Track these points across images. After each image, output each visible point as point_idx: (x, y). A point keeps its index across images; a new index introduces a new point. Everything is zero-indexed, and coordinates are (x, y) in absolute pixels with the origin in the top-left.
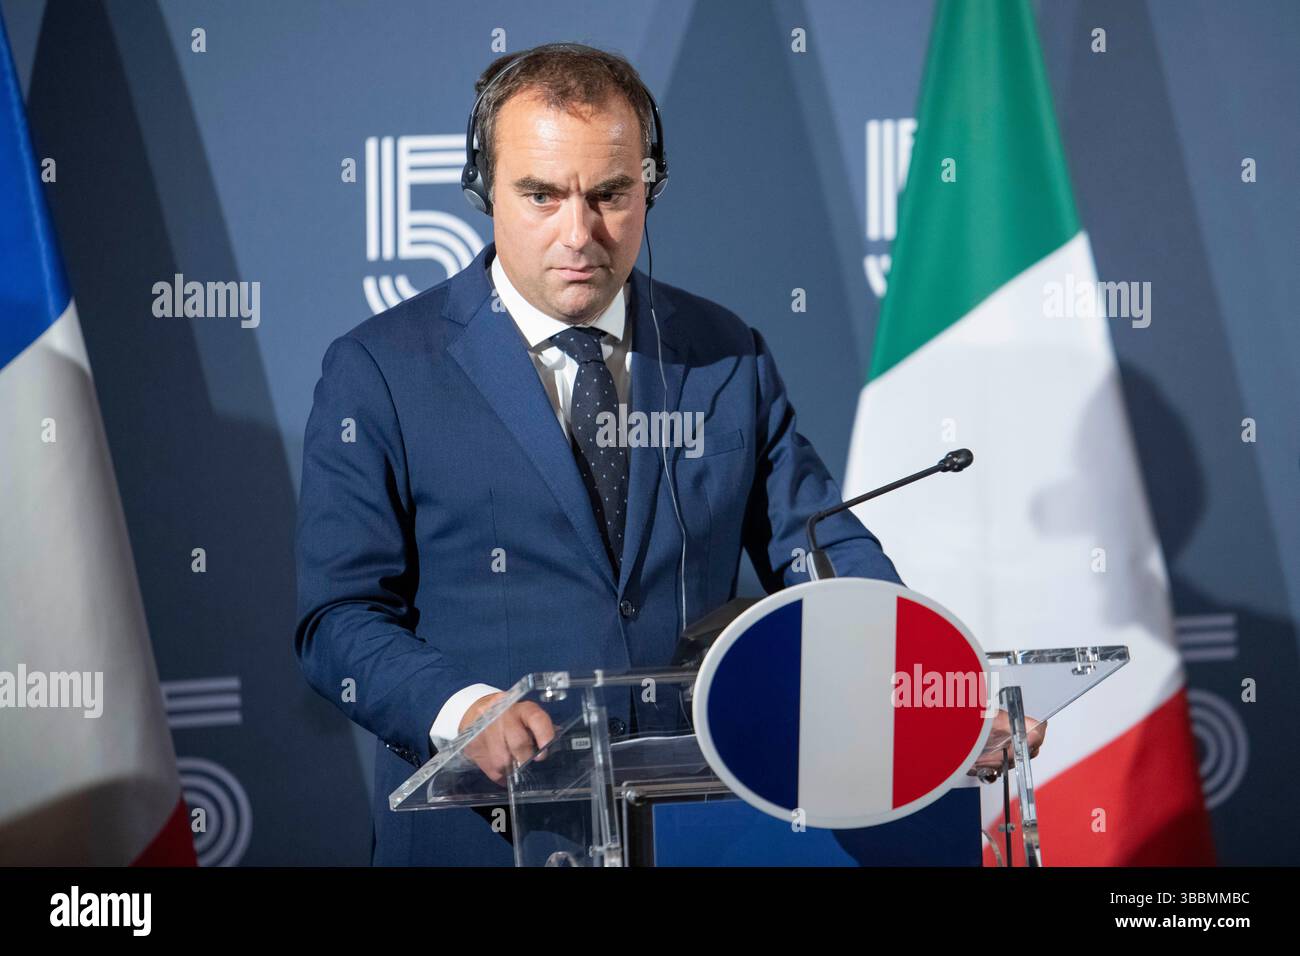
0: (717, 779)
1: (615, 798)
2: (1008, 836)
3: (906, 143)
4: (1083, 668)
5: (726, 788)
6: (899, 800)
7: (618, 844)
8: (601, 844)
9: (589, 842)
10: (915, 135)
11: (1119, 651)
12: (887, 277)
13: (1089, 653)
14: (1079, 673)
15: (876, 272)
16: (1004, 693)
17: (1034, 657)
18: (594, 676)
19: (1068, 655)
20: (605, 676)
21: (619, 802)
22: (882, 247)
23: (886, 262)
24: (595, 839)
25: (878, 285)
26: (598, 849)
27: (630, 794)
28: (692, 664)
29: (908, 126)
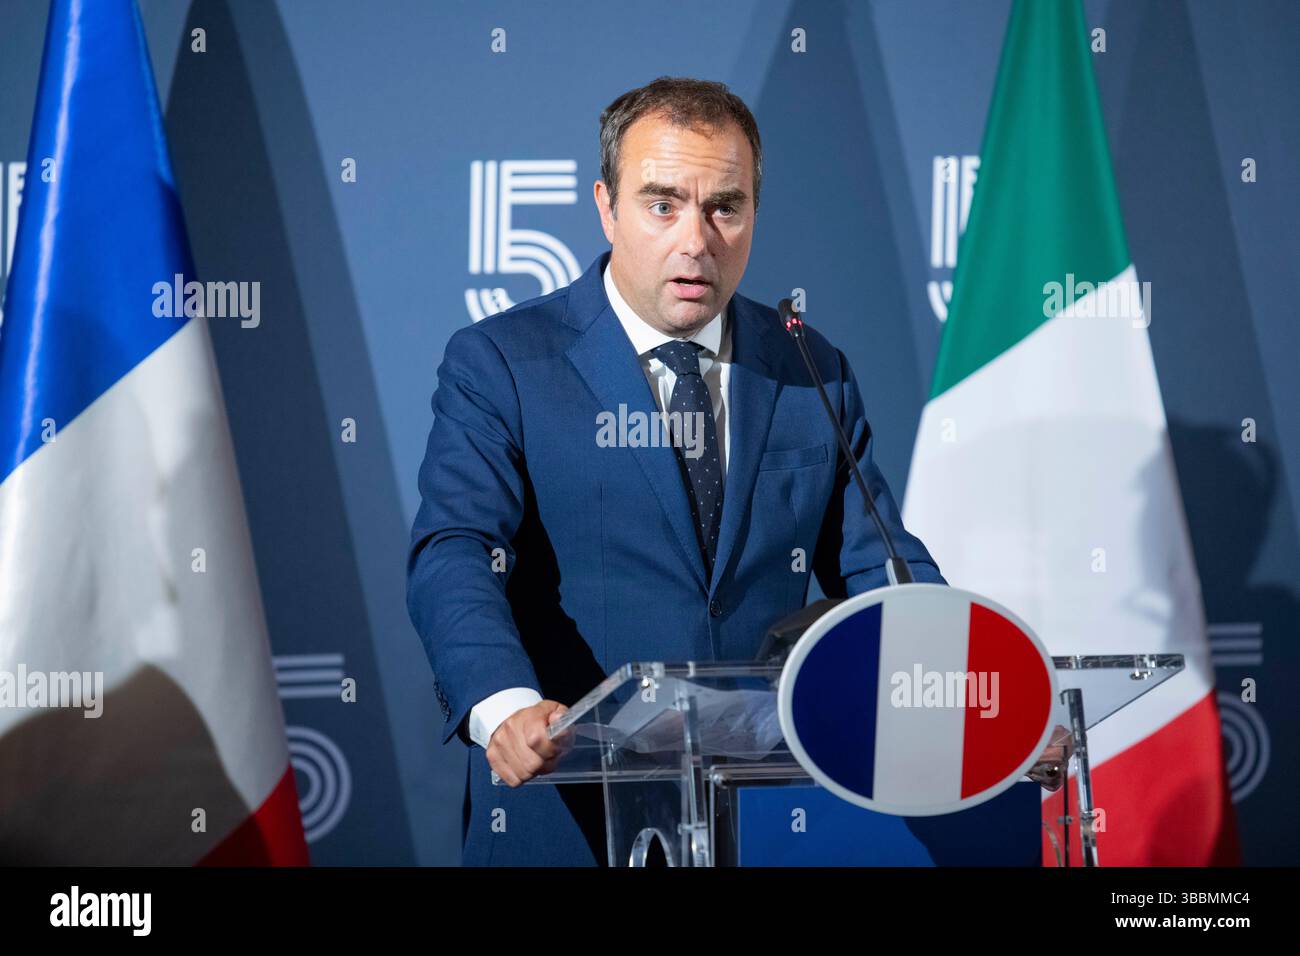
0: (800, 766)
1: (704, 779)
2: (1066, 827)
3: (970, 178)
4: (1141, 674)
5: (806, 774)
6: (967, 792)
7: (705, 824)
8: (690, 822)
9: (678, 821)
10: (978, 171)
11: (1175, 659)
12: (949, 305)
13: (1146, 660)
14: (1136, 678)
15: (939, 297)
16: (1066, 695)
17: (1092, 662)
18: (687, 667)
19: (1125, 662)
20: (698, 666)
21: (707, 783)
22: (944, 274)
23: (948, 288)
24: (684, 818)
25: (941, 312)
26: (687, 827)
27: (716, 777)
28: (778, 659)
29: (972, 162)
